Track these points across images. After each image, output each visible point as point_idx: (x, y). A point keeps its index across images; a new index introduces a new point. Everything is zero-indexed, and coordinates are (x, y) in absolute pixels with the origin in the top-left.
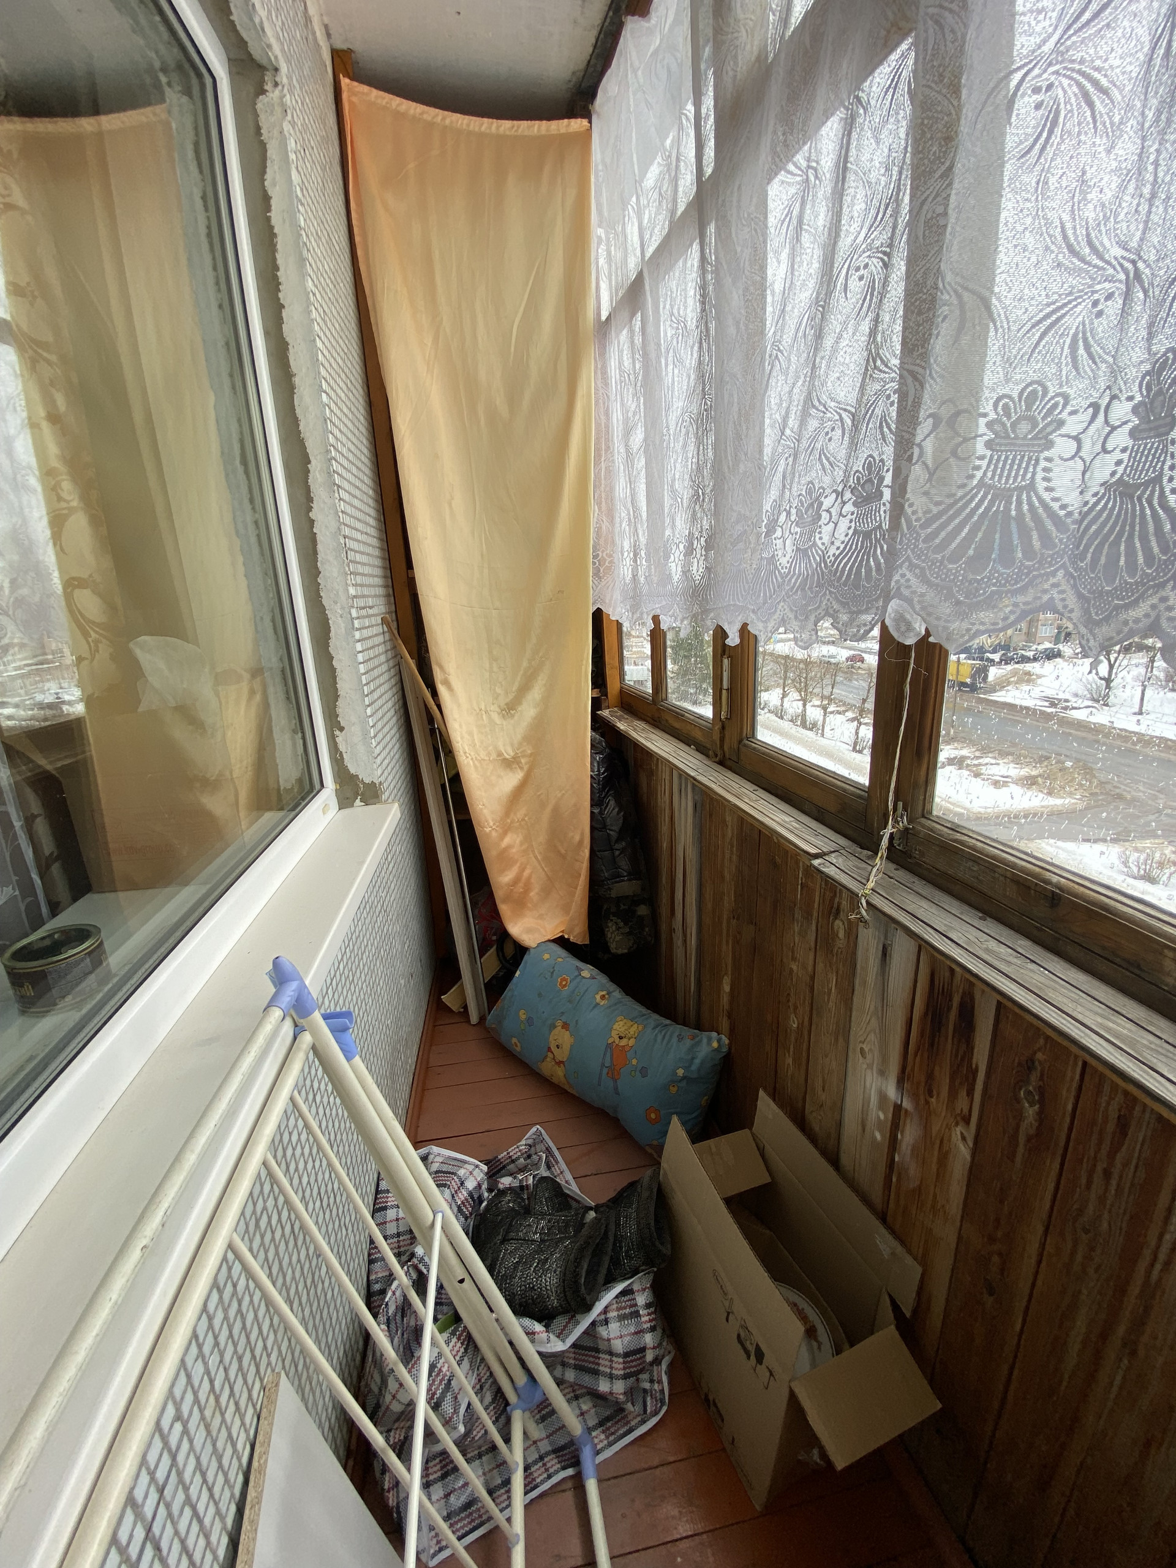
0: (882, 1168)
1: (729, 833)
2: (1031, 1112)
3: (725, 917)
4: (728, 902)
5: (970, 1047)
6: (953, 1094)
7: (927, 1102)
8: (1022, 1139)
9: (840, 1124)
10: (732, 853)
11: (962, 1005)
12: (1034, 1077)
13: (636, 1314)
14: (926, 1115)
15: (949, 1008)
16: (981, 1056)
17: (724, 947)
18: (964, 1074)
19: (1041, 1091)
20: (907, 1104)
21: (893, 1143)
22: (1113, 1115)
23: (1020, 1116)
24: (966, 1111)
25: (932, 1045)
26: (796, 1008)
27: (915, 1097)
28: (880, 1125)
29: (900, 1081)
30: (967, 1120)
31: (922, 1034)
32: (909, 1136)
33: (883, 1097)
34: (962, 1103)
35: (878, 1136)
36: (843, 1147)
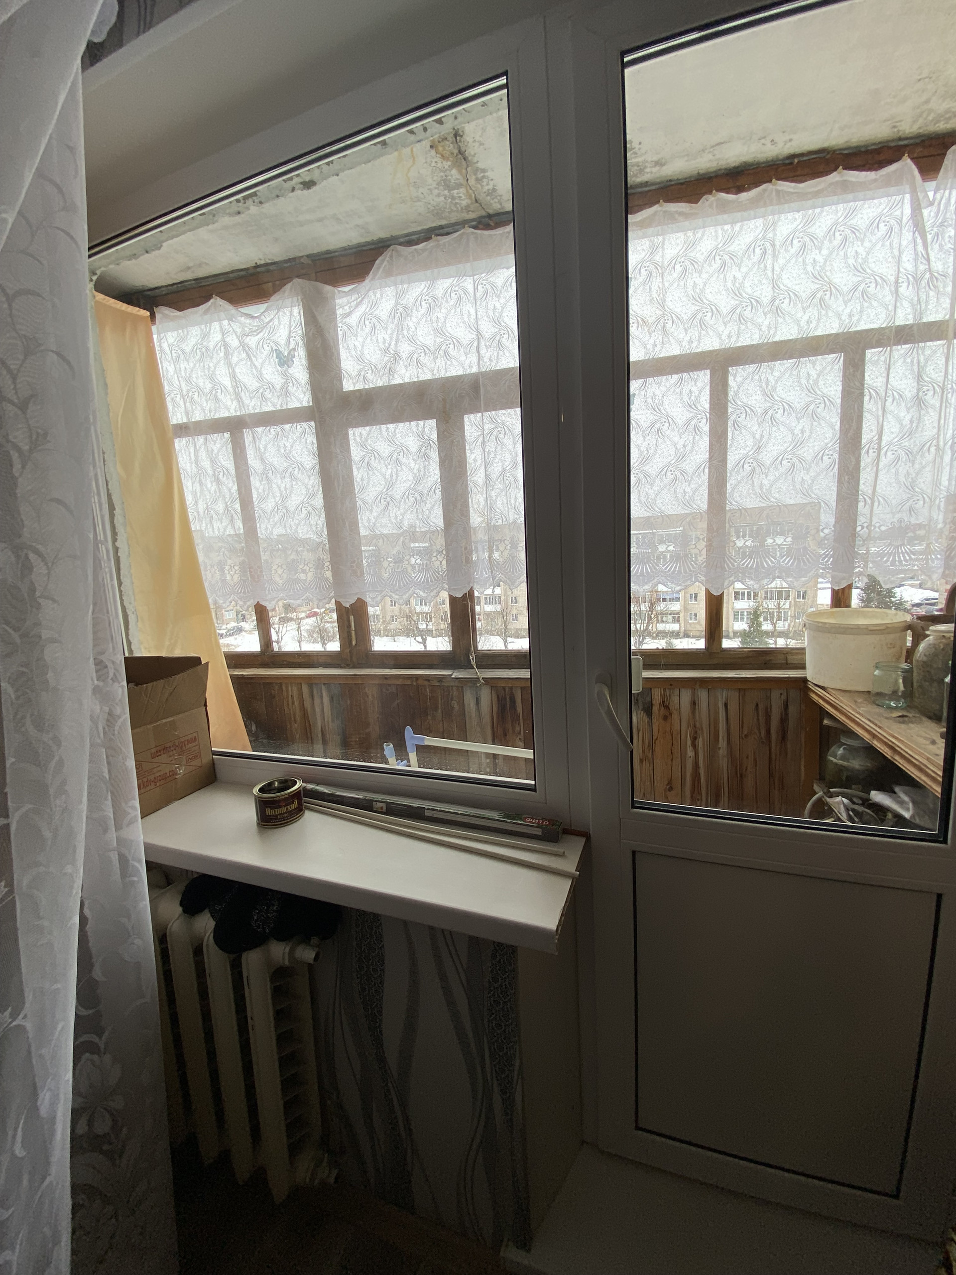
6: (513, 728)
7: (505, 739)
15: (506, 702)
16: (520, 710)
18: (515, 719)
24: (519, 730)
30: (520, 733)
34: (517, 729)
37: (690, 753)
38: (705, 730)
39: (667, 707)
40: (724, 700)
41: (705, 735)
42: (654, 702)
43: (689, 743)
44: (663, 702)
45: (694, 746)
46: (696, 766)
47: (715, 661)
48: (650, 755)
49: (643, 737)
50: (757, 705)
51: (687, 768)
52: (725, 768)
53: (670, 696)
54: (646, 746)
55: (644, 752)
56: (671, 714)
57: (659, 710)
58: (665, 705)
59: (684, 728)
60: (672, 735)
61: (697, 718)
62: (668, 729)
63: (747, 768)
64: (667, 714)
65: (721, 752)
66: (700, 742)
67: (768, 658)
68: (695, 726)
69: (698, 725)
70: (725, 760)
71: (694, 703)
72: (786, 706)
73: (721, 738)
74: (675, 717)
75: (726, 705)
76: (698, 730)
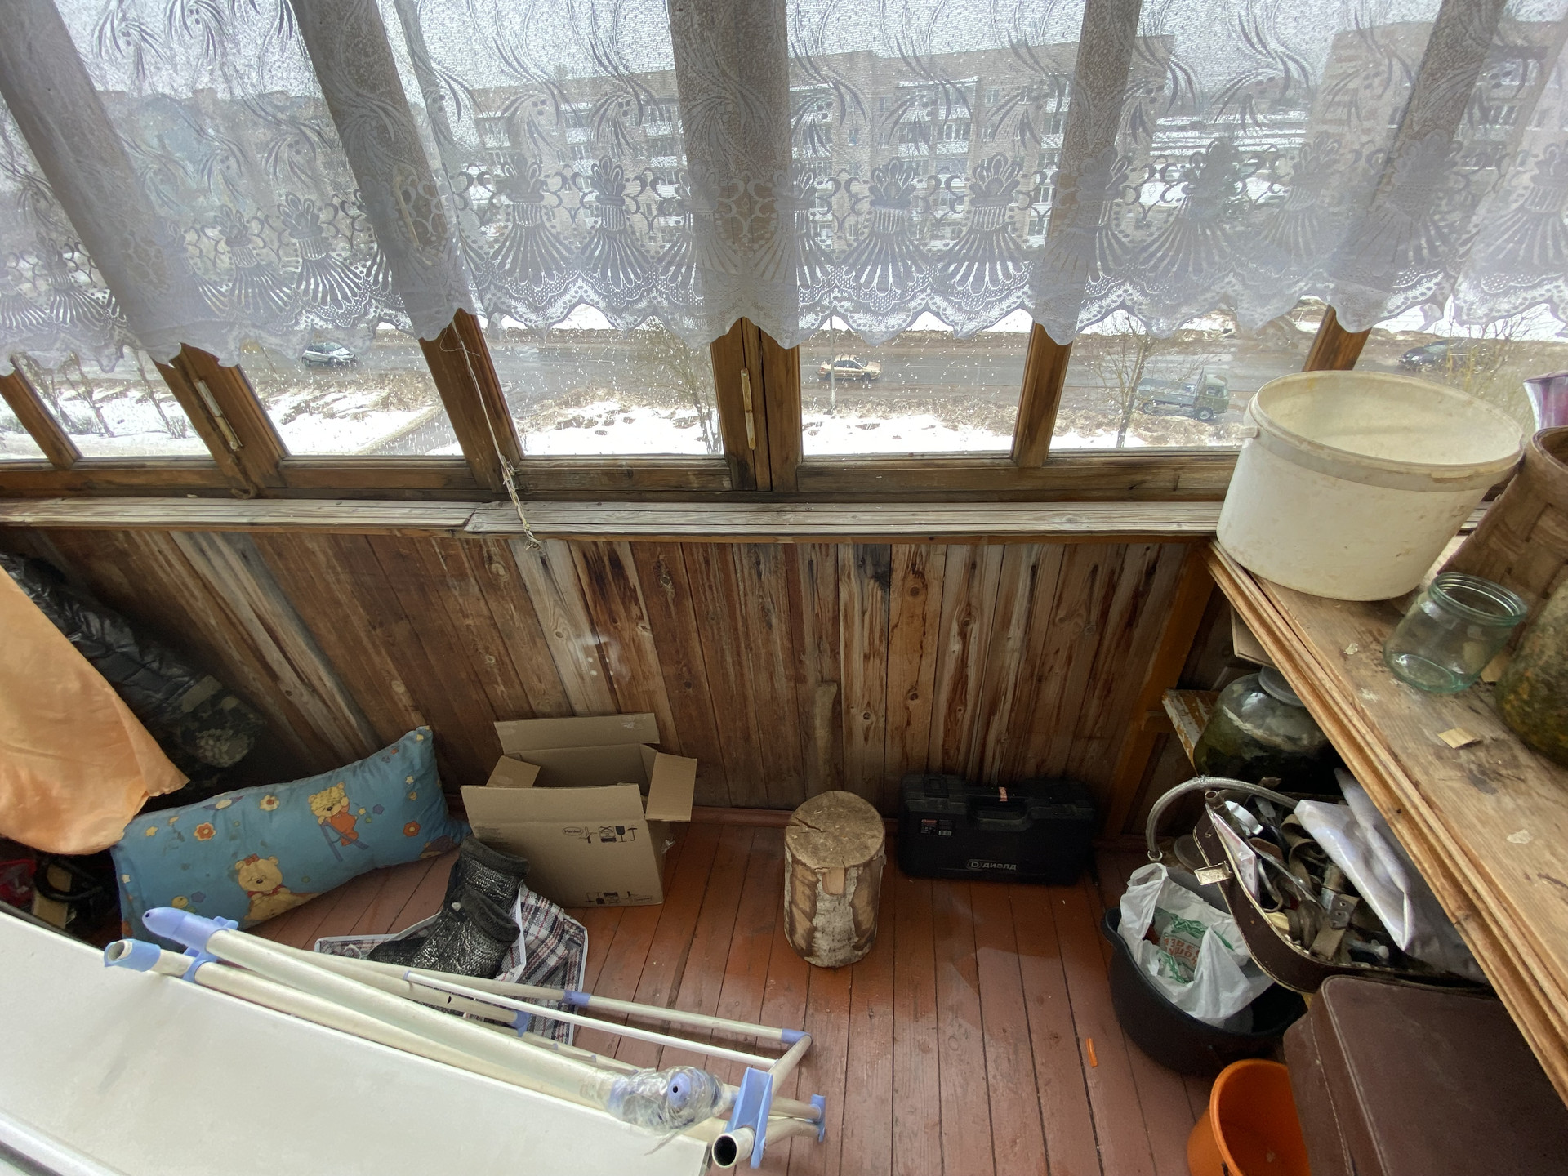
0: (605, 687)
1: (322, 558)
2: (669, 587)
3: (362, 635)
4: (358, 619)
5: (626, 579)
6: (628, 610)
7: (616, 628)
8: (671, 604)
9: (564, 692)
10: (336, 574)
11: (610, 560)
12: (663, 570)
13: (537, 909)
14: (617, 635)
15: (604, 567)
16: (634, 580)
17: (376, 659)
18: (629, 596)
19: (669, 573)
20: (603, 639)
21: (606, 668)
22: (701, 558)
23: (665, 593)
24: (639, 613)
25: (603, 594)
26: (487, 649)
27: (607, 632)
28: (592, 666)
29: (593, 630)
30: (641, 618)
31: (594, 593)
32: (613, 655)
33: (587, 650)
34: (635, 611)
35: (594, 673)
36: (573, 701)
37: (956, 646)
38: (986, 610)
39: (920, 575)
40: (1033, 560)
41: (986, 620)
42: (896, 566)
43: (955, 628)
44: (914, 565)
45: (964, 635)
46: (963, 662)
47: (1027, 485)
48: (882, 649)
49: (871, 623)
50: (1095, 568)
51: (947, 668)
52: (1013, 666)
53: (928, 555)
54: (877, 635)
55: (871, 643)
56: (925, 586)
57: (904, 580)
58: (917, 572)
59: (948, 607)
60: (924, 620)
61: (976, 590)
62: (919, 611)
63: (1052, 668)
64: (919, 585)
65: (1011, 644)
66: (975, 629)
67: (1139, 477)
68: (969, 604)
69: (974, 602)
70: (1016, 655)
71: (974, 565)
72: (1151, 571)
73: (1014, 622)
74: (934, 591)
75: (1034, 569)
76: (973, 610)
